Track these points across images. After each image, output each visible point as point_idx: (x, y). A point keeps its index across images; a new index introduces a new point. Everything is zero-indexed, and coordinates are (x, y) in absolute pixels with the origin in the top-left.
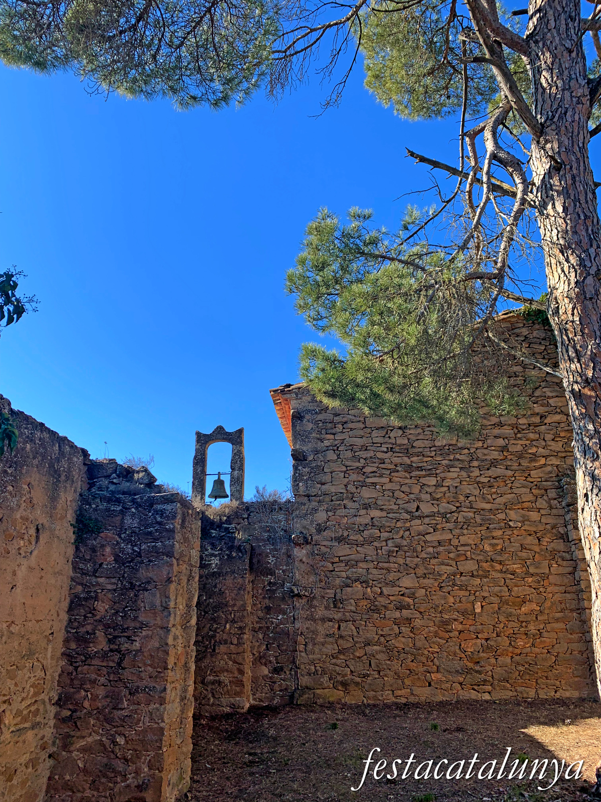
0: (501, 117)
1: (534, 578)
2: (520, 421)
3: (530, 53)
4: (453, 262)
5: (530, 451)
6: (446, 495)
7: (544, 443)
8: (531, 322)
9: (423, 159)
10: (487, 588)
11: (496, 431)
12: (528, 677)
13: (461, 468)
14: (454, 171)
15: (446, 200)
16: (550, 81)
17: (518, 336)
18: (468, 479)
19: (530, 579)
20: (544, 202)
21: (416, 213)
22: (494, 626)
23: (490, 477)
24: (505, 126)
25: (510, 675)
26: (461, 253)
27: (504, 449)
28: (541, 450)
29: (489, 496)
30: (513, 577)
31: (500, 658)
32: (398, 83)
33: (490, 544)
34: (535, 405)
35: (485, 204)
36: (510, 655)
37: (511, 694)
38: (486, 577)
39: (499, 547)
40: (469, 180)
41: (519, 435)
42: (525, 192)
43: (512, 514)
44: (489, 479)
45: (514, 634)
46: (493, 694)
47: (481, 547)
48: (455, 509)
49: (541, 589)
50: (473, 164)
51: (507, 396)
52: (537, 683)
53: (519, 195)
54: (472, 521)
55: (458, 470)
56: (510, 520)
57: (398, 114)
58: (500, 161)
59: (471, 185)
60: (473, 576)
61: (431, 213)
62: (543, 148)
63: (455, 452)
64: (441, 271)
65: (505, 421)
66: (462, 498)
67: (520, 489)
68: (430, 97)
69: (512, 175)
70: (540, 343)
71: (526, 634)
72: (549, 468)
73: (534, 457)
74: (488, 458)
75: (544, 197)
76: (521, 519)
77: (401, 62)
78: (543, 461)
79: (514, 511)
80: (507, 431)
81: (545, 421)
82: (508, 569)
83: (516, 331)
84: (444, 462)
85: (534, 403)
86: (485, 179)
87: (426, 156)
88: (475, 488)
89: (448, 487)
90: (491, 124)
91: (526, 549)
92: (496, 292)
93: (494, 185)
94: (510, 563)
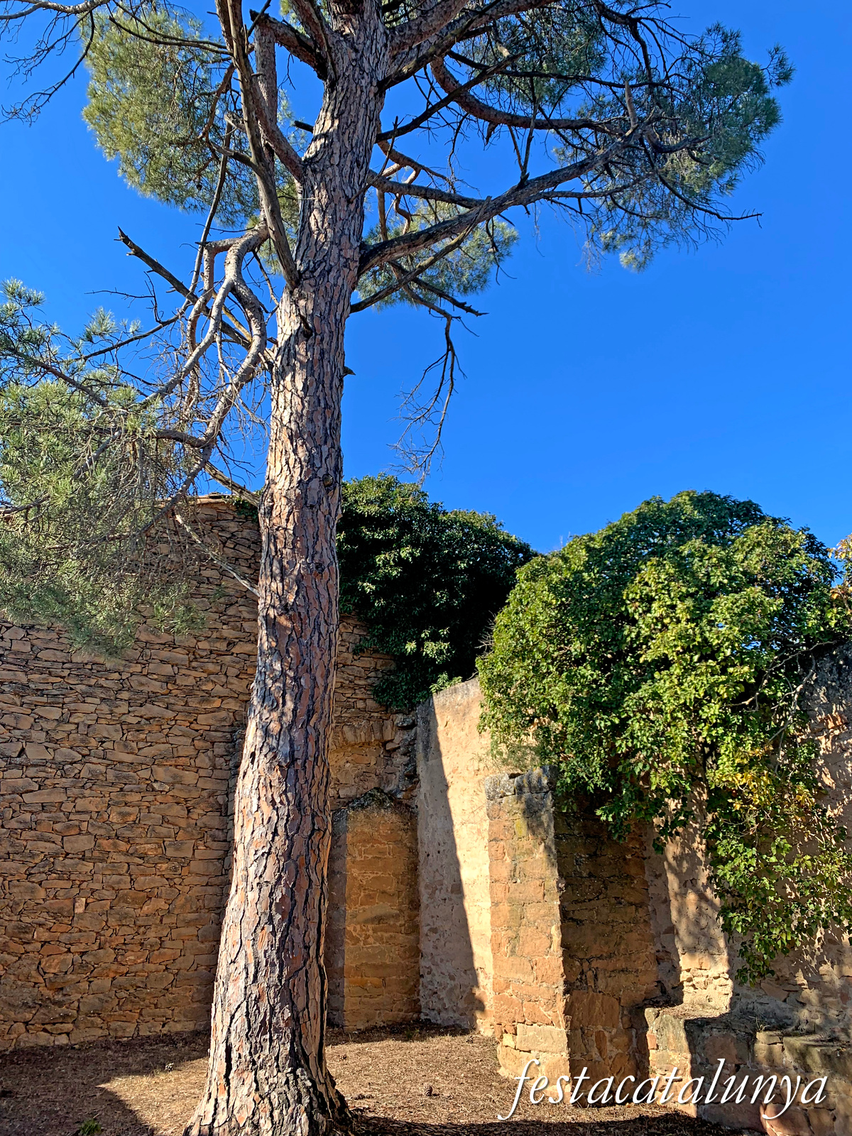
0: (253, 243)
1: (170, 865)
2: (201, 645)
3: (305, 181)
4: (145, 408)
5: (204, 688)
6: (71, 736)
7: (224, 679)
8: (243, 516)
9: (139, 253)
10: (101, 877)
11: (165, 654)
12: (129, 1007)
13: (103, 699)
14: (180, 287)
15: (163, 320)
16: (320, 224)
17: (223, 530)
18: (109, 717)
19: (165, 866)
20: (284, 370)
21: (109, 323)
22: (97, 933)
23: (141, 717)
24: (255, 255)
25: (105, 1005)
26: (158, 399)
27: (170, 679)
28: (218, 688)
29: (134, 745)
30: (141, 861)
31: (96, 981)
32: (131, 134)
33: (120, 813)
34: (225, 627)
35: (207, 345)
36: (112, 975)
37: (100, 1032)
38: (102, 861)
39: (132, 818)
40: (196, 306)
41: (194, 664)
42: (261, 348)
43: (161, 773)
44: (139, 719)
45: (124, 944)
46: (72, 1036)
47: (106, 816)
48: (80, 757)
49: (176, 880)
50: (206, 286)
51: (182, 608)
52: (141, 1014)
53: (253, 349)
54: (101, 777)
55: (97, 701)
56: (156, 781)
57: (124, 177)
58: (239, 296)
59: (198, 313)
60: (83, 859)
61: (131, 330)
62: (296, 303)
63: (99, 674)
64: (126, 415)
65: (181, 641)
66: (94, 743)
67: (179, 738)
68: (174, 175)
69: (249, 322)
70: (249, 547)
71: (142, 944)
72: (223, 714)
73: (208, 696)
74: (145, 689)
75: (285, 363)
76: (171, 780)
77: (142, 109)
78: (217, 703)
79: (164, 768)
80: (180, 655)
81: (233, 650)
82: (136, 850)
83: (223, 523)
84: (79, 688)
85: (224, 624)
86: (214, 313)
87: (145, 251)
88: (116, 731)
89: (78, 724)
90: (239, 246)
91: (168, 822)
92: (196, 466)
93: (224, 324)
94: (142, 841)
